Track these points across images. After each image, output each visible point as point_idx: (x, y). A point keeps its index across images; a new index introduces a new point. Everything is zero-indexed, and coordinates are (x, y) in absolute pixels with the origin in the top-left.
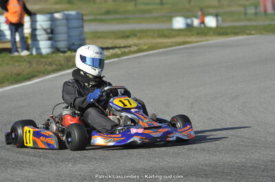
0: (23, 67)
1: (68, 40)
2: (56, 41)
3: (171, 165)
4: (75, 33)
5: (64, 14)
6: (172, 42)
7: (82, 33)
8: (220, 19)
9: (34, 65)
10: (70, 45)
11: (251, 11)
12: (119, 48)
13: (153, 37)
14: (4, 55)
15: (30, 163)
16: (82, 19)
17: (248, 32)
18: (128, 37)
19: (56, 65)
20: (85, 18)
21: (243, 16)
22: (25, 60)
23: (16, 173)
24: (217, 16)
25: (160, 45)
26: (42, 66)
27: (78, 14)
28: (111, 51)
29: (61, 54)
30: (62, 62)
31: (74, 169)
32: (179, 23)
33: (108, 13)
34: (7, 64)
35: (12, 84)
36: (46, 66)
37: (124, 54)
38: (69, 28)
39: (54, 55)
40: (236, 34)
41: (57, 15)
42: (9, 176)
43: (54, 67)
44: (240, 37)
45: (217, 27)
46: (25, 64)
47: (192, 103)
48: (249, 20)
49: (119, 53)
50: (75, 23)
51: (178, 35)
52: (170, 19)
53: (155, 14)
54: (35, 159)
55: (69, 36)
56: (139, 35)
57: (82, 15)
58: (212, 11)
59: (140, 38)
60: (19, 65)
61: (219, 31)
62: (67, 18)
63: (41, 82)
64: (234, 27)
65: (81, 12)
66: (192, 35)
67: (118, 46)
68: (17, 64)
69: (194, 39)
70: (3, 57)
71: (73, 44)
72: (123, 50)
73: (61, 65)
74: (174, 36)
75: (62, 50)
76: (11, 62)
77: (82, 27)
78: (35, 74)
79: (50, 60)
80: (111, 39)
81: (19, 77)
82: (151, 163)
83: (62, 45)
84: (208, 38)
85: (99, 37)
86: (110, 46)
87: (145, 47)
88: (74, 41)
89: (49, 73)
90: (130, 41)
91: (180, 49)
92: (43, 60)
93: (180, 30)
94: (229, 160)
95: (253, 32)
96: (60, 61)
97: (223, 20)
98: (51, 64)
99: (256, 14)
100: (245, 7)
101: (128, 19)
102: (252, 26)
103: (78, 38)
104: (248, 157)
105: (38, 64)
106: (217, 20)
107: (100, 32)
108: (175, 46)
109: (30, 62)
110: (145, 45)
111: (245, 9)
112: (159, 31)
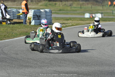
0: (28, 29)
3: (85, 70)
5: (45, 10)
6: (85, 23)
7: (51, 18)
9: (33, 29)
13: (78, 20)
14: (21, 24)
15: (31, 67)
16: (51, 12)
18: (68, 20)
21: (111, 14)
23: (26, 70)
25: (80, 24)
27: (50, 10)
31: (48, 70)
32: (87, 15)
33: (60, 10)
34: (23, 28)
38: (46, 15)
40: (109, 21)
41: (42, 10)
42: (23, 71)
46: (29, 28)
47: (93, 47)
48: (114, 16)
50: (48, 14)
51: (88, 20)
52: (84, 14)
53: (78, 12)
54: (33, 65)
56: (72, 19)
57: (52, 11)
58: (100, 11)
59: (73, 21)
61: (103, 19)
62: (46, 12)
64: (108, 18)
65: (51, 10)
67: (64, 23)
68: (26, 28)
72: (66, 25)
74: (86, 21)
76: (24, 28)
77: (51, 15)
80: (61, 20)
81: (27, 33)
82: (77, 69)
85: (57, 20)
87: (75, 24)
90: (69, 22)
92: (36, 27)
93: (87, 18)
94: (107, 69)
97: (104, 15)
100: (112, 10)
101: (68, 13)
103: (49, 19)
106: (102, 15)
107: (57, 18)
108: (86, 24)
109: (31, 28)
110: (75, 23)
111: (113, 12)
112: (80, 18)
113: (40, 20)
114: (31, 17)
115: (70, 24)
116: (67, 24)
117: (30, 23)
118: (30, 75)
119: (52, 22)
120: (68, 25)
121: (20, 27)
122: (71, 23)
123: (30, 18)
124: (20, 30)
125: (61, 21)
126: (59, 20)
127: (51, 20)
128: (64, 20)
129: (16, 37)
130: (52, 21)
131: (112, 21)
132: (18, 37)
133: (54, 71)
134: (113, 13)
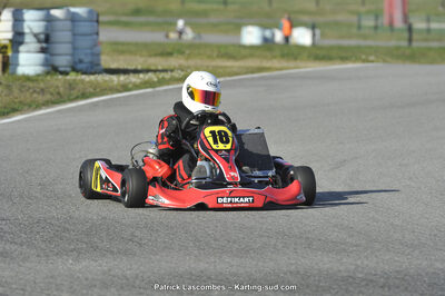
1: (73, 55)
2: (52, 55)
3: (234, 270)
4: (84, 43)
5: (68, 11)
6: (241, 67)
7: (96, 44)
8: (318, 32)
9: (16, 92)
10: (75, 63)
11: (368, 22)
12: (155, 71)
13: (210, 57)
15: (4, 254)
16: (97, 21)
18: (170, 54)
19: (52, 94)
20: (101, 18)
21: (354, 31)
24: (313, 27)
25: (221, 71)
26: (28, 95)
27: (90, 12)
28: (141, 76)
29: (60, 77)
30: (61, 90)
31: (77, 268)
32: (251, 35)
33: (137, 12)
36: (35, 95)
37: (162, 82)
38: (74, 35)
39: (49, 78)
40: (344, 59)
41: (56, 13)
43: (48, 97)
44: (350, 65)
45: (313, 45)
48: (365, 37)
49: (156, 80)
50: (84, 28)
51: (252, 56)
52: (238, 28)
53: (213, 19)
54: (14, 247)
55: (74, 48)
56: (187, 52)
57: (98, 15)
58: (306, 18)
59: (189, 57)
61: (316, 53)
62: (73, 18)
64: (341, 48)
65: (97, 9)
66: (274, 57)
67: (153, 68)
69: (276, 63)
71: (81, 61)
72: (161, 75)
73: (59, 93)
74: (244, 57)
75: (62, 69)
77: (97, 34)
78: (16, 106)
79: (42, 85)
80: (141, 56)
82: (203, 265)
83: (62, 61)
84: (299, 63)
85: (122, 53)
86: (139, 67)
88: (82, 57)
89: (38, 106)
90: (173, 61)
91: (253, 79)
93: (252, 47)
94: (328, 266)
95: (372, 58)
96: (57, 87)
97: (322, 35)
98: (43, 91)
99: (376, 28)
100: (359, 14)
102: (370, 47)
103: (88, 51)
104: (359, 262)
105: (21, 91)
106: (314, 35)
107: (124, 44)
108: (246, 73)
109: (8, 87)
111: (359, 20)
112: (219, 47)
113: (47, 56)
115: (179, 73)
116: (165, 71)
119: (99, 65)
120: (167, 76)
122: (181, 66)
123: (5, 47)
125: (141, 60)
126: (131, 53)
127: (98, 55)
128: (150, 56)
130: (99, 60)
131: (354, 62)
133: (104, 273)
134: (359, 27)
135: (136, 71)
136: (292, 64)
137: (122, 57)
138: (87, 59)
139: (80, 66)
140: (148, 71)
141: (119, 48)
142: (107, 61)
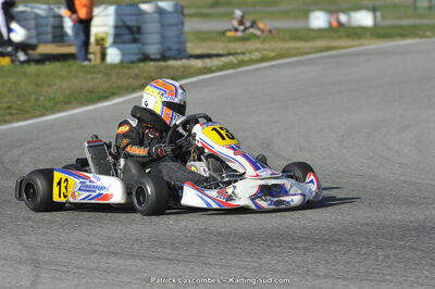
0: (98, 81)
1: (161, 43)
2: (144, 44)
3: (316, 224)
4: (171, 32)
5: (157, 5)
6: (311, 48)
7: (181, 33)
8: (378, 14)
9: (114, 78)
10: (164, 50)
11: (423, 3)
13: (283, 40)
14: (71, 62)
16: (182, 13)
17: (421, 33)
18: (247, 40)
19: (145, 79)
20: (187, 11)
21: (411, 11)
22: (100, 72)
23: (95, 233)
24: (374, 10)
25: (294, 51)
26: (124, 80)
27: (176, 5)
28: (224, 59)
29: (152, 63)
31: (177, 228)
32: (319, 20)
34: (76, 76)
35: (83, 104)
36: (131, 80)
37: (241, 64)
38: (162, 25)
39: (141, 65)
40: (403, 36)
41: (145, 7)
42: (84, 237)
44: (409, 41)
45: (375, 26)
46: (100, 76)
47: (343, 136)
48: (420, 17)
50: (171, 19)
51: (320, 37)
52: (306, 14)
53: (283, 7)
55: (163, 37)
57: (182, 8)
58: (366, 2)
59: (264, 41)
60: (92, 79)
61: (377, 32)
62: (161, 11)
63: (124, 102)
64: (399, 27)
65: (181, 3)
66: (340, 38)
67: (232, 51)
68: (89, 76)
69: (342, 43)
70: (69, 66)
71: (169, 49)
72: (241, 57)
74: (314, 39)
75: (153, 57)
76: (81, 74)
77: (182, 24)
78: (114, 91)
79: (136, 71)
80: (222, 42)
81: (93, 95)
83: (153, 50)
84: (362, 41)
85: (205, 40)
86: (221, 52)
87: (273, 54)
88: (170, 45)
89: (134, 90)
90: (250, 45)
91: (323, 58)
92: (127, 71)
93: (320, 30)
94: (399, 217)
95: (428, 34)
96: (149, 72)
97: (383, 17)
98: (137, 76)
99: (430, 8)
102: (426, 25)
103: (175, 40)
104: (428, 213)
105: (118, 77)
106: (375, 17)
107: (206, 32)
108: (316, 52)
109: (107, 74)
110: (272, 50)
111: (415, 2)
112: (291, 31)
113: (139, 45)
114: (107, 33)
115: (256, 55)
116: (243, 53)
117: (104, 56)
118: (112, 249)
119: (185, 51)
120: (246, 58)
121: (64, 74)
122: (258, 50)
123: (103, 39)
124: (65, 84)
125: (221, 45)
126: (212, 40)
127: (183, 43)
129: (53, 110)
130: (185, 47)
131: (413, 38)
132: (60, 111)
133: (201, 231)
134: (415, 8)
135: (218, 55)
136: (356, 42)
137: (205, 44)
138: (174, 47)
139: (169, 53)
140: (229, 54)
141: (202, 36)
142: (192, 48)
